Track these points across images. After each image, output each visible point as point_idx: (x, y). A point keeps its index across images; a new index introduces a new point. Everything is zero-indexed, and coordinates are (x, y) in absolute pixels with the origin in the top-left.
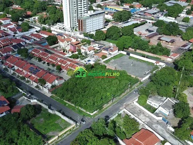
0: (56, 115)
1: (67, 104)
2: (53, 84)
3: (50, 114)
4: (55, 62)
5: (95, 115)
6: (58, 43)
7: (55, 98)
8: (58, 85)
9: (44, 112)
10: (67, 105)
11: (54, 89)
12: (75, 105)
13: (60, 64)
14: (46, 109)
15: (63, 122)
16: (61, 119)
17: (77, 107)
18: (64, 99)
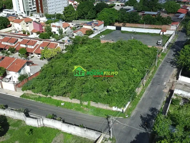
0: (46, 127)
1: (62, 102)
2: (22, 72)
3: (32, 130)
4: (13, 45)
5: (129, 110)
6: (10, 26)
7: (33, 97)
8: (32, 74)
9: (17, 128)
10: (62, 104)
11: (25, 81)
12: (81, 99)
13: (24, 46)
14: (20, 121)
15: (70, 138)
16: (61, 135)
17: (86, 103)
18: (53, 96)
